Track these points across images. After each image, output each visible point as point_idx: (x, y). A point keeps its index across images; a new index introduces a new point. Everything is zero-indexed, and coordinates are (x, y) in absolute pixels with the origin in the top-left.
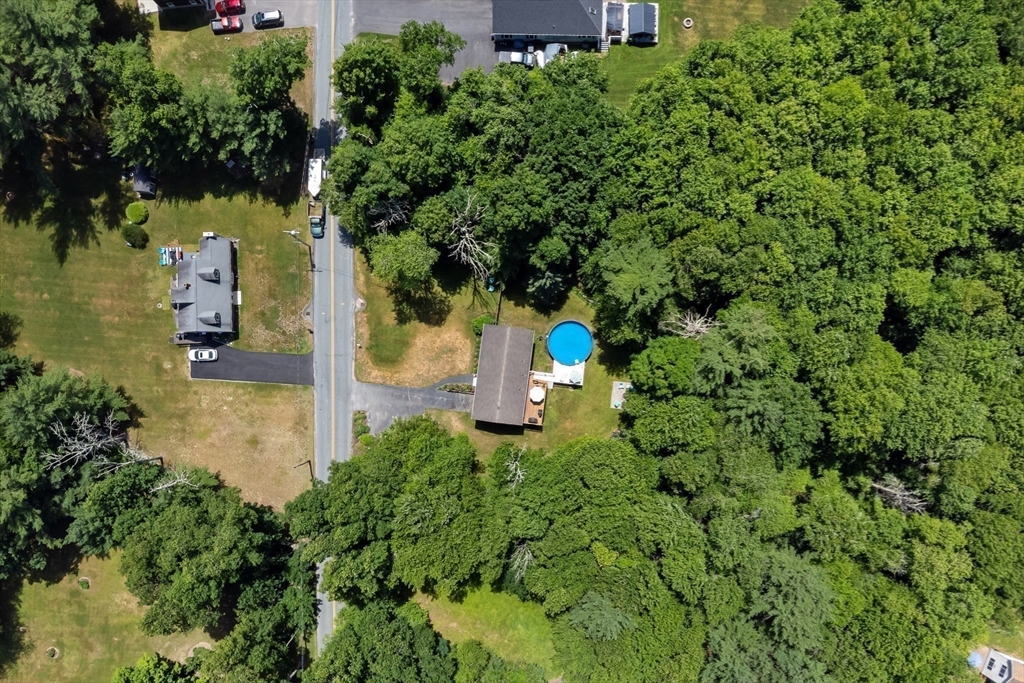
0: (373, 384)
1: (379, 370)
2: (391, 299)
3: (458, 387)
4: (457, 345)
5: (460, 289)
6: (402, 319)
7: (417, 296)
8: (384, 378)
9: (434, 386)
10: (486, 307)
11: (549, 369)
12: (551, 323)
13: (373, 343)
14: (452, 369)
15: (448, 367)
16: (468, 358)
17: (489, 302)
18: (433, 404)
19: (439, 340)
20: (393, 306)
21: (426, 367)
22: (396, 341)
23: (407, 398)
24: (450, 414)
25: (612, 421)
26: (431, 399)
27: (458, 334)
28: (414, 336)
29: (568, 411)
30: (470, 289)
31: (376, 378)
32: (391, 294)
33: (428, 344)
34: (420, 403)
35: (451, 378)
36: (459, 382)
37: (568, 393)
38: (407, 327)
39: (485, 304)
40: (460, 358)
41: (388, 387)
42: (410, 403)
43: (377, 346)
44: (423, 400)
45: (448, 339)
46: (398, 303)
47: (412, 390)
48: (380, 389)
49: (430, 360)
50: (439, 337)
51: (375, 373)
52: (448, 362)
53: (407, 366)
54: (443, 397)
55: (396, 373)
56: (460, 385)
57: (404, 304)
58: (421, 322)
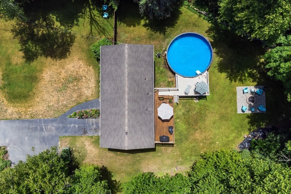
0: (11, 120)
1: (14, 107)
2: (17, 40)
3: (86, 113)
4: (81, 73)
5: (78, 21)
6: (30, 57)
7: (40, 33)
8: (19, 113)
9: (65, 115)
10: (104, 34)
11: (172, 84)
12: (167, 40)
13: (6, 83)
14: (80, 96)
15: (75, 95)
16: (92, 84)
17: (106, 28)
18: (66, 131)
19: (63, 71)
20: (19, 46)
21: (56, 98)
22: (25, 77)
23: (42, 130)
24: (83, 139)
25: (242, 127)
26: (64, 127)
27: (81, 62)
28: (41, 71)
29: (196, 122)
30: (87, 20)
31: (12, 114)
32: (17, 35)
33: (55, 77)
34: (54, 132)
35: (79, 105)
36: (87, 108)
37: (193, 105)
38: (34, 64)
39: (103, 31)
40: (85, 85)
41: (24, 121)
42: (46, 134)
43: (9, 84)
44: (57, 129)
45: (73, 69)
46: (24, 42)
47: (46, 122)
48: (17, 124)
49: (58, 91)
50: (63, 68)
51: (11, 110)
52: (74, 90)
53: (38, 100)
54: (74, 124)
55: (29, 107)
56: (88, 110)
57: (30, 43)
58: (46, 56)
